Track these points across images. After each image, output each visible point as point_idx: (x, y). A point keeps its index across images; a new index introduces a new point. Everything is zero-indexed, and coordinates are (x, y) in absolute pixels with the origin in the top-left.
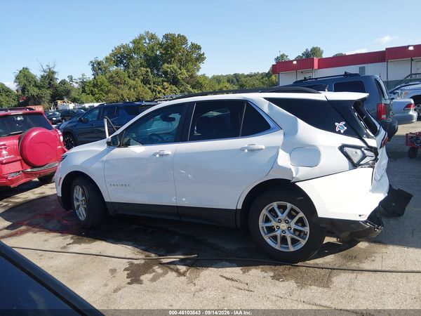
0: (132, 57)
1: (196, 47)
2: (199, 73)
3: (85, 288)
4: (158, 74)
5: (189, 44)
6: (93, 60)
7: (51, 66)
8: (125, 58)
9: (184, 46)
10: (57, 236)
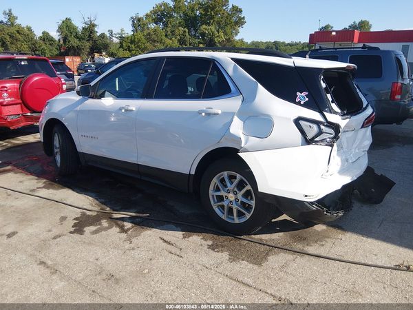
0: (171, 16)
1: (237, 10)
2: (237, 38)
3: (29, 231)
4: (195, 35)
5: (230, 7)
6: (134, 16)
7: (92, 19)
8: (165, 16)
9: (224, 8)
10: (33, 179)
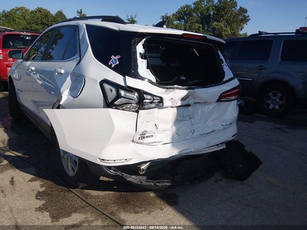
1: (243, 10)
5: (238, 8)
6: (164, 15)
7: (134, 17)
8: (186, 15)
9: (233, 9)
